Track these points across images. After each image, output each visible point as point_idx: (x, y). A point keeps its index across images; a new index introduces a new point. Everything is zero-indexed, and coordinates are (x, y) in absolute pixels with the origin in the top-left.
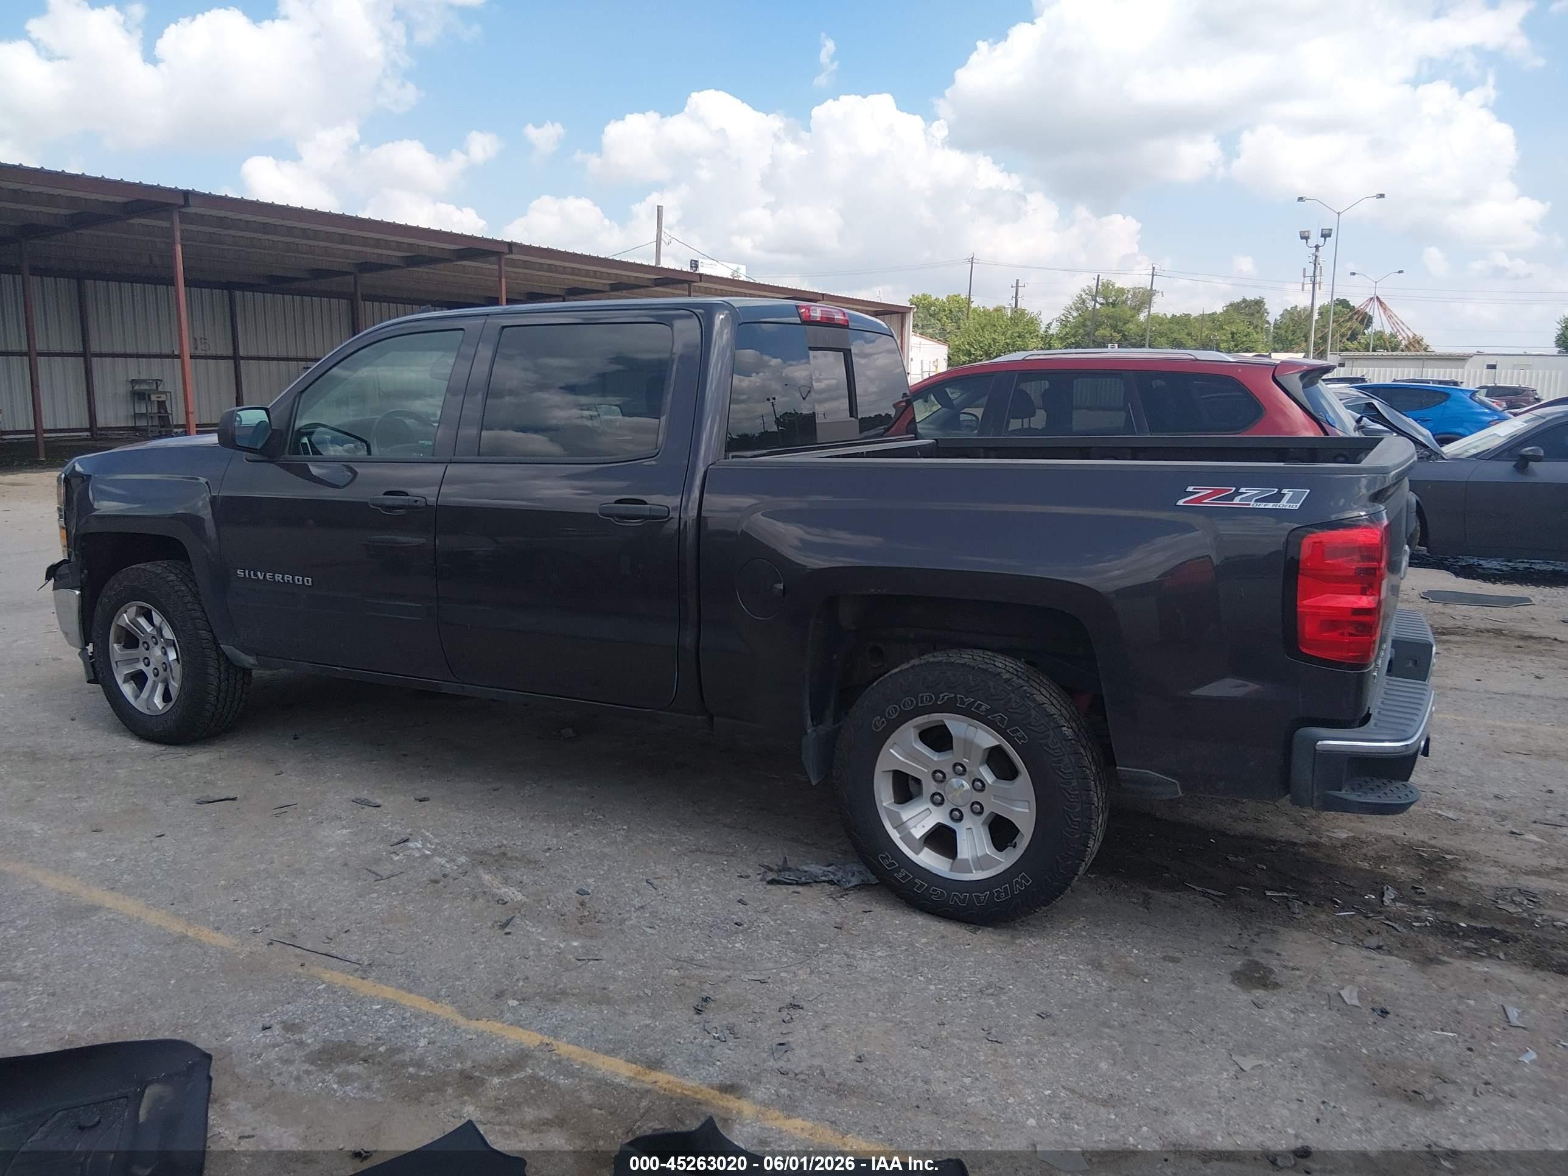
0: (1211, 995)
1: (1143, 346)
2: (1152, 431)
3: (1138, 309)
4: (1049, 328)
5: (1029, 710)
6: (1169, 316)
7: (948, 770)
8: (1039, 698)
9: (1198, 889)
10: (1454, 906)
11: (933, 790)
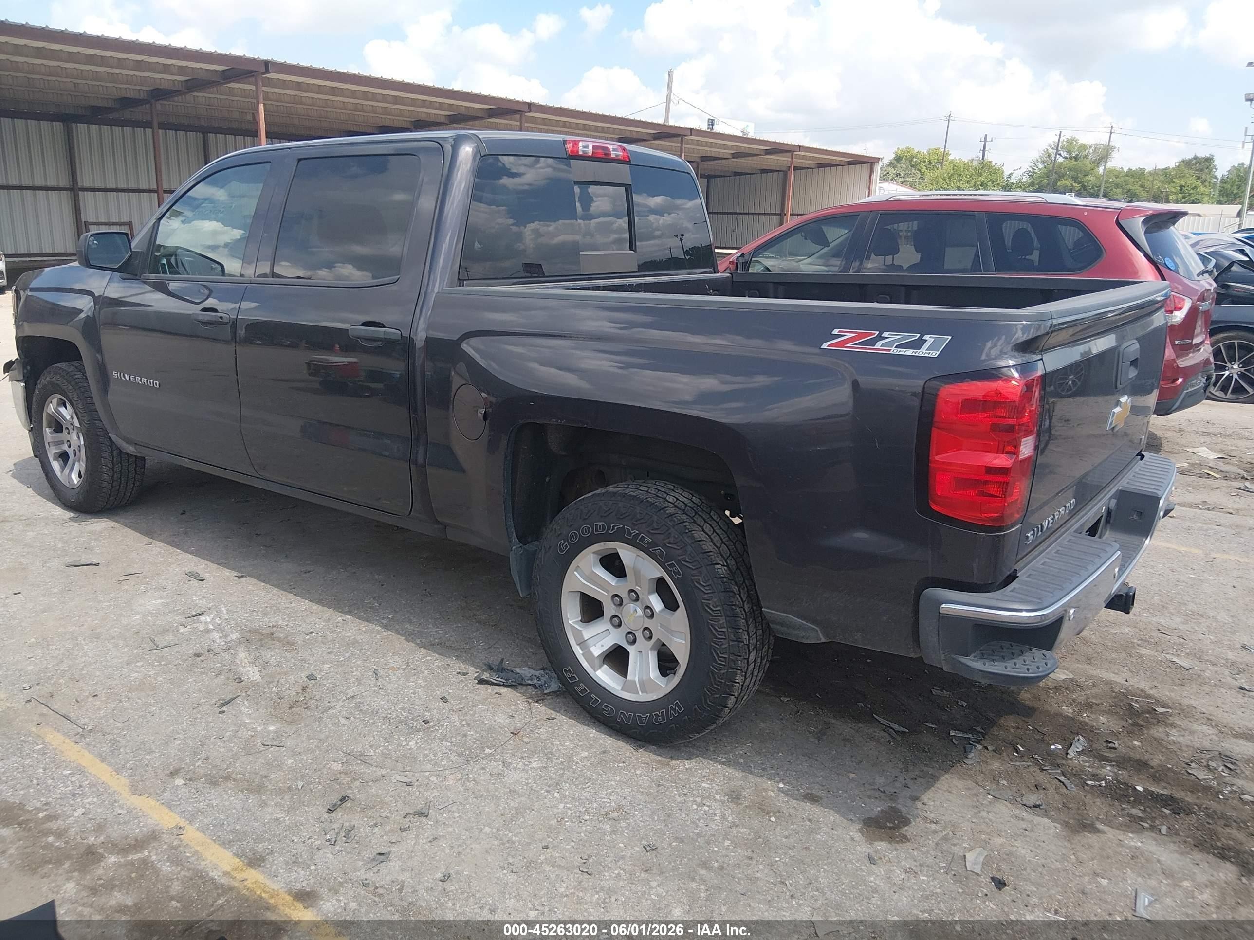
0: (830, 842)
1: (1097, 196)
2: (998, 269)
3: (1097, 163)
4: (1010, 177)
5: (686, 545)
6: (1125, 170)
7: (624, 595)
8: (698, 534)
9: (883, 721)
10: (1141, 766)
11: (613, 613)
